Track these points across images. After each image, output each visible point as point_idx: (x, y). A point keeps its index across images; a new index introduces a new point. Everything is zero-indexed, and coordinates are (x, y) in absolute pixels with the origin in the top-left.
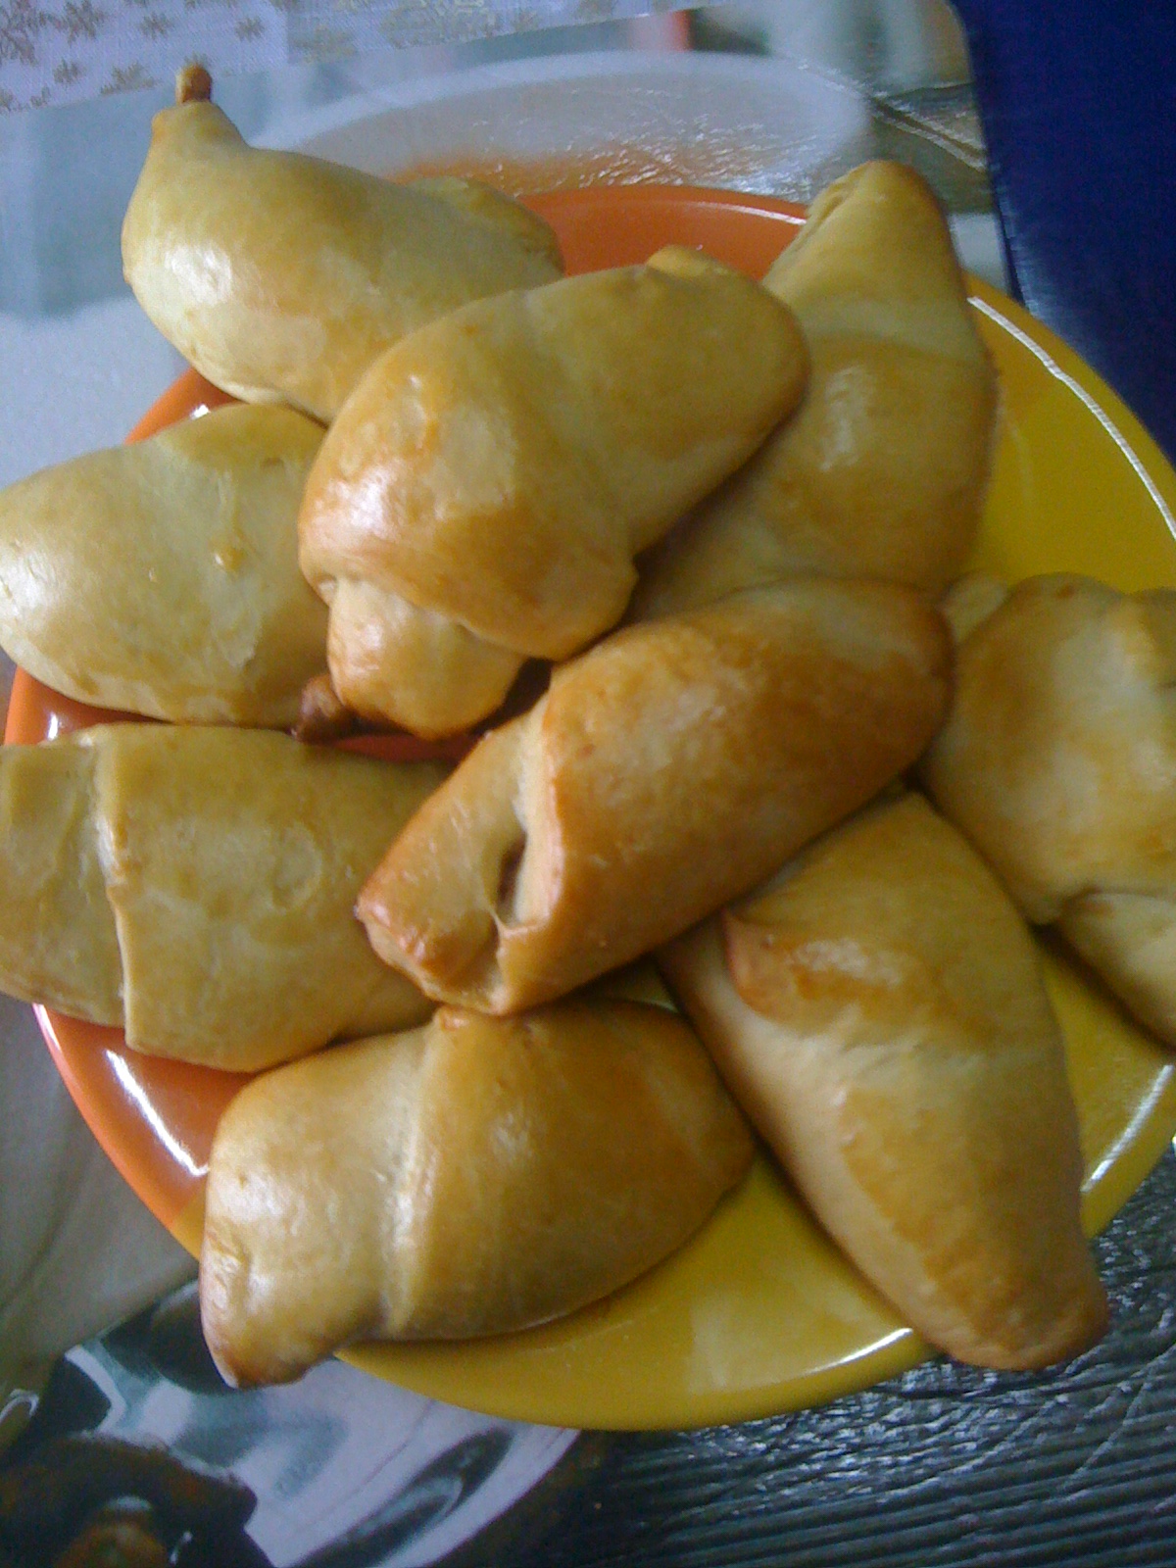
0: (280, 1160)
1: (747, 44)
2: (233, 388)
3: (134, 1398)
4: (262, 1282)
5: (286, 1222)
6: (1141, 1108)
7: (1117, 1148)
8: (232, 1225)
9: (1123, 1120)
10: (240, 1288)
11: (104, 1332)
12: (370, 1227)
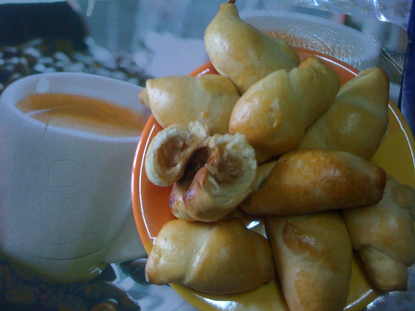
0: (175, 239)
1: (357, 27)
2: (219, 71)
3: (122, 278)
4: (162, 262)
5: (172, 252)
6: (362, 297)
7: (354, 303)
8: (160, 248)
9: (358, 298)
10: (157, 261)
11: (121, 262)
12: (189, 260)
